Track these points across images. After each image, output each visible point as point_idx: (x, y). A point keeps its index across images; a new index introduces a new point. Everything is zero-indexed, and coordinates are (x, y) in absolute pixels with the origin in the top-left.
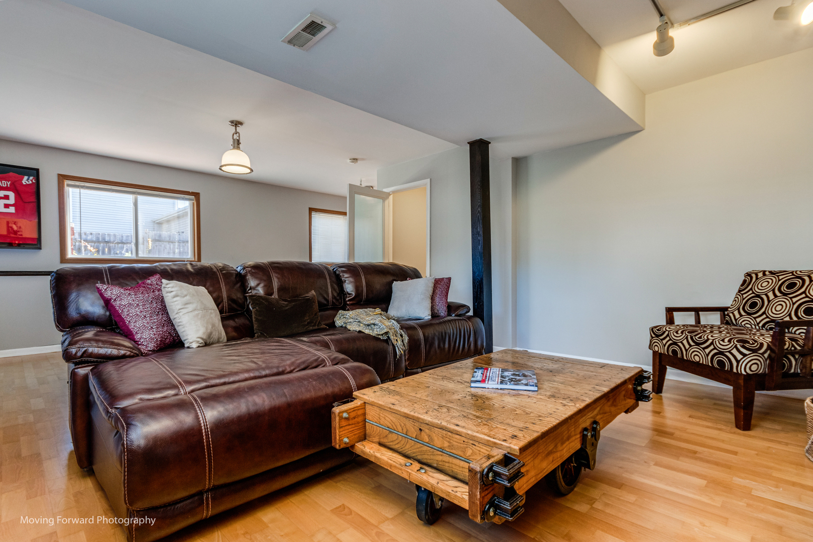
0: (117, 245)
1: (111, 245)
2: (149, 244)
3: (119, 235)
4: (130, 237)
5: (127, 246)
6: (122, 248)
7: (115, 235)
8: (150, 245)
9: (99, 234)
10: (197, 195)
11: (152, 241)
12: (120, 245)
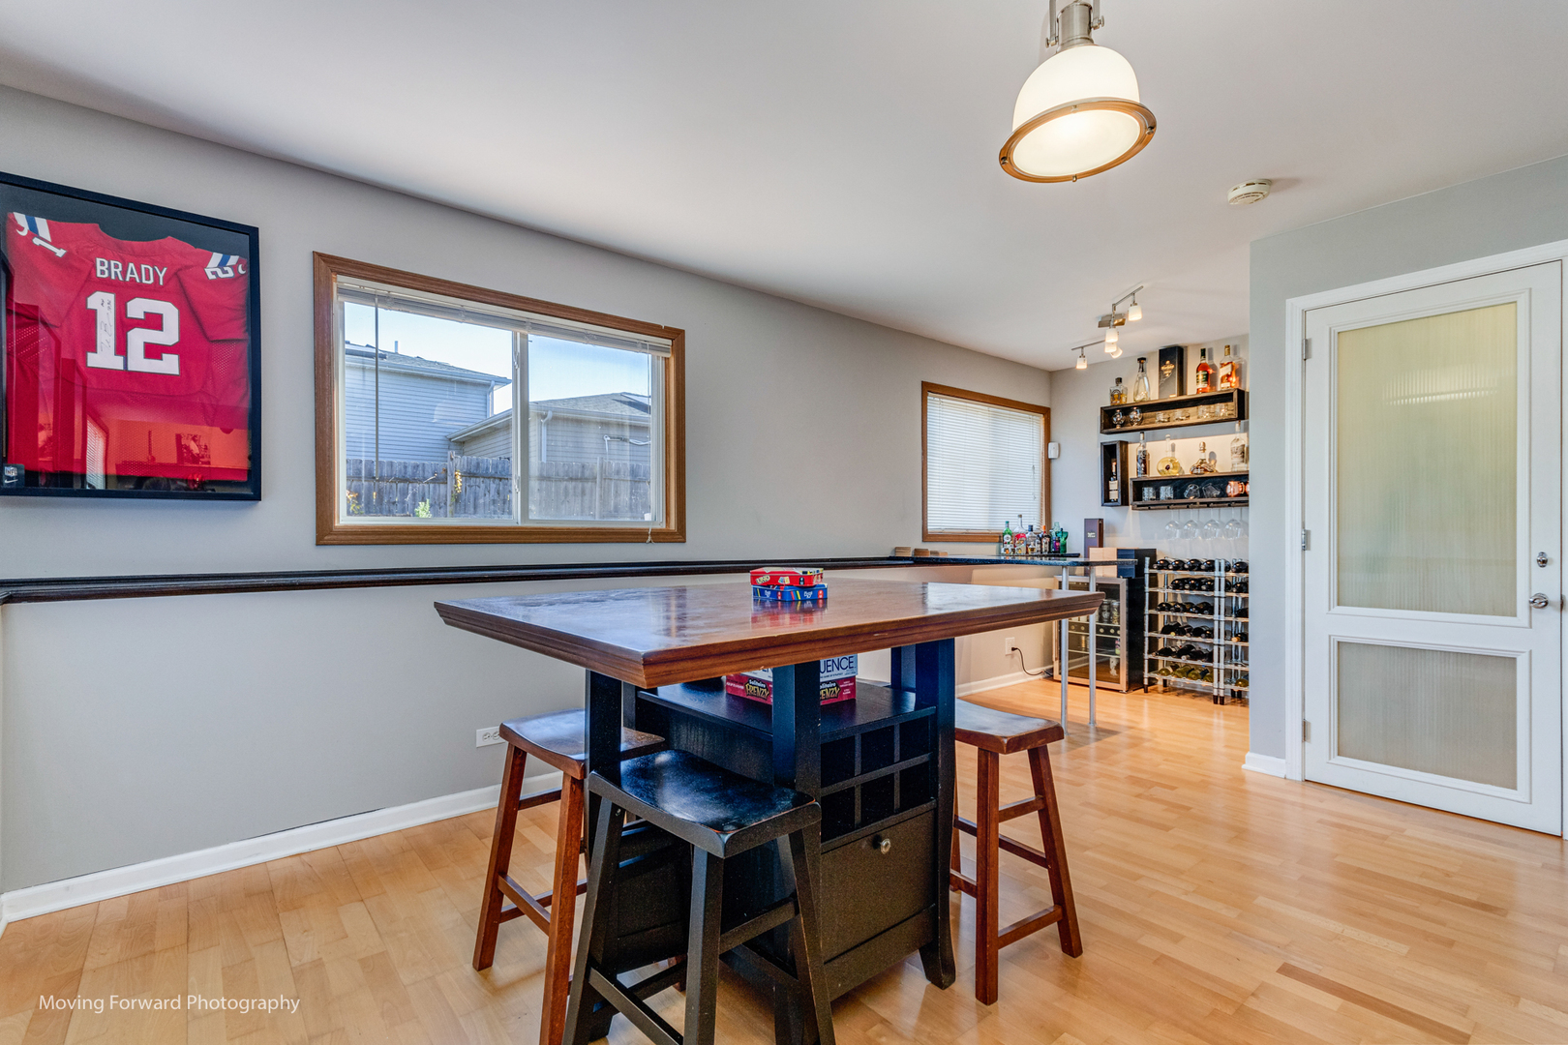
0: (394, 485)
1: (383, 484)
2: (456, 483)
3: (400, 464)
4: (420, 468)
5: (413, 488)
6: (404, 494)
7: (391, 464)
8: (459, 484)
9: (361, 461)
10: (676, 336)
11: (461, 476)
12: (400, 485)
